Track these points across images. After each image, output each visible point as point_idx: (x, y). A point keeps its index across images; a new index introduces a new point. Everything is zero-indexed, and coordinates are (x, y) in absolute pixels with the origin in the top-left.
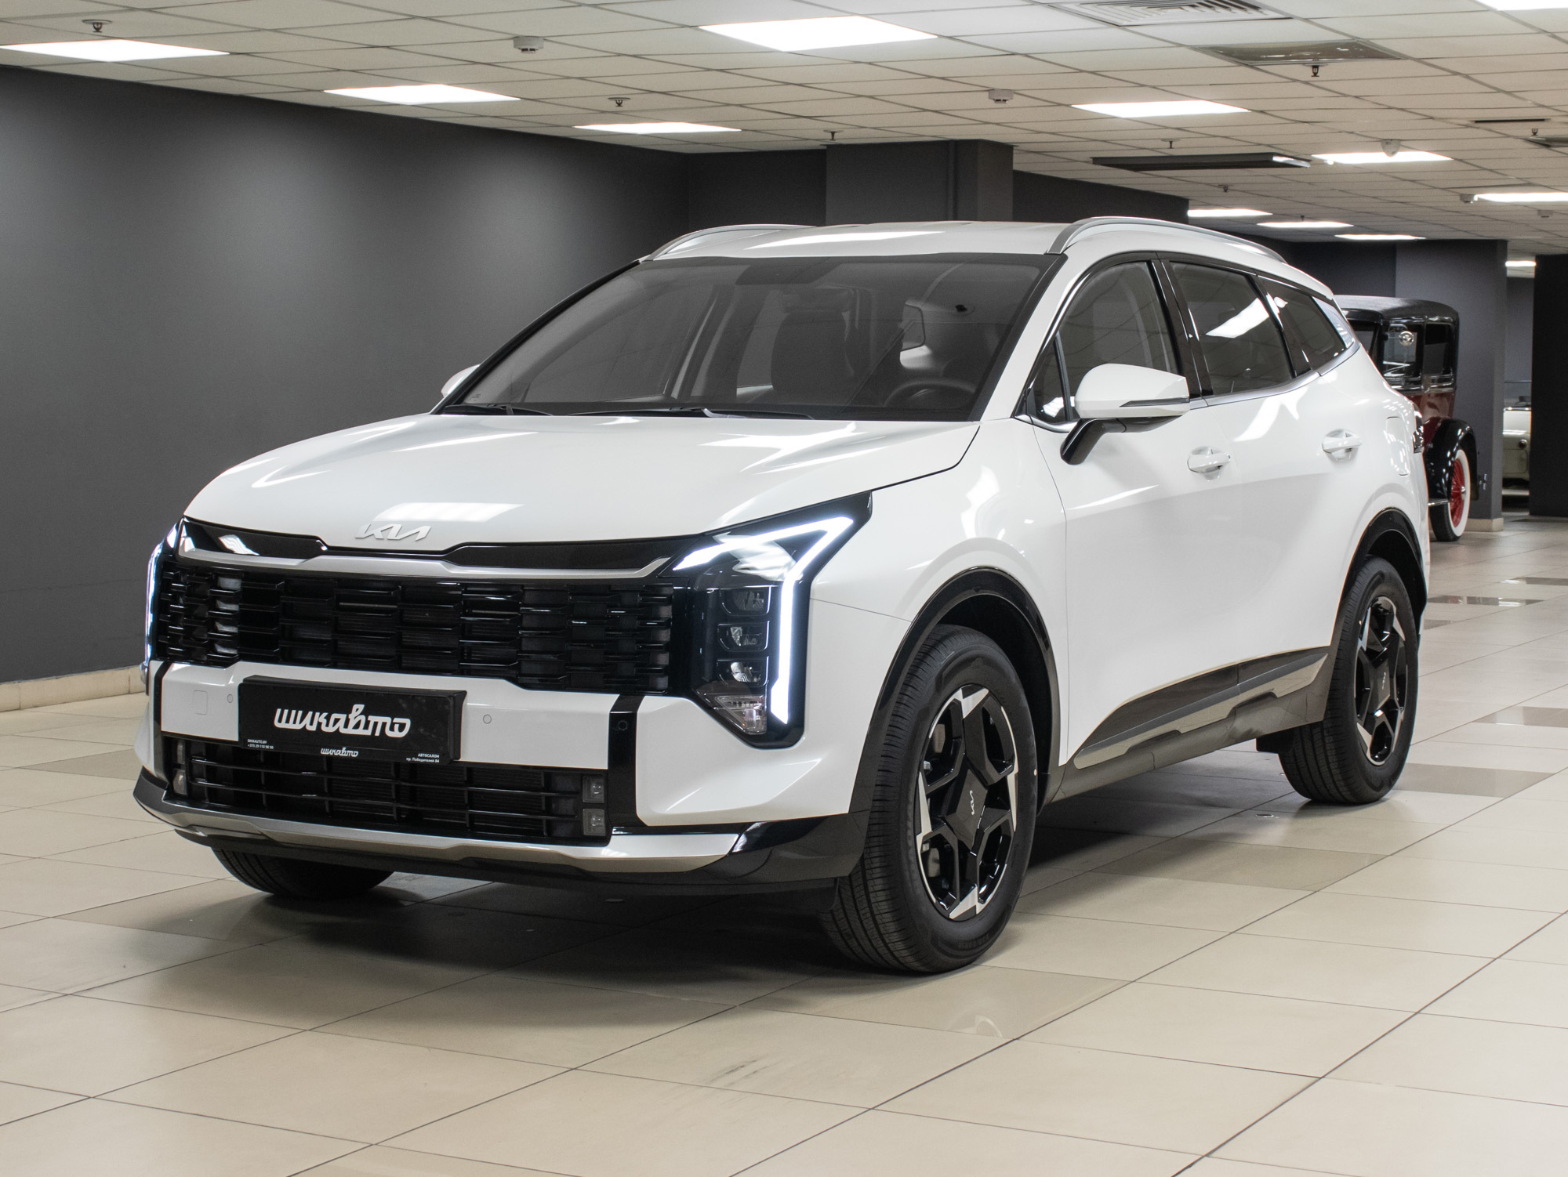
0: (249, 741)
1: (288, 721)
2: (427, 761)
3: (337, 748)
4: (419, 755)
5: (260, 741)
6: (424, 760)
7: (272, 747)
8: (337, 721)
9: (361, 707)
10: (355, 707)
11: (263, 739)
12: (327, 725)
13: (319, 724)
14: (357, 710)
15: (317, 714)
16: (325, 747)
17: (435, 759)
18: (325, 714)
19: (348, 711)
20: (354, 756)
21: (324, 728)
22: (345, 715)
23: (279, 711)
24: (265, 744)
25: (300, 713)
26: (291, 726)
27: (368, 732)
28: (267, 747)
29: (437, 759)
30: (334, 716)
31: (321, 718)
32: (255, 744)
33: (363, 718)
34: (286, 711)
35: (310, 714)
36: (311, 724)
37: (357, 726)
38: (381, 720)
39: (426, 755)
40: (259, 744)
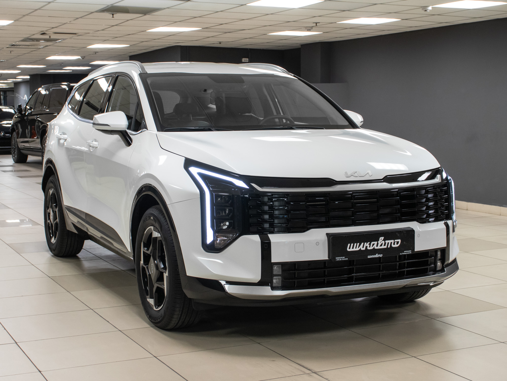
0: (336, 258)
1: (352, 248)
2: (407, 253)
3: (374, 255)
4: (404, 252)
5: (342, 258)
6: (406, 253)
7: (347, 259)
8: (373, 244)
9: (383, 238)
10: (380, 238)
11: (343, 256)
12: (370, 247)
13: (366, 247)
14: (381, 239)
15: (366, 243)
16: (369, 255)
17: (410, 252)
18: (369, 243)
19: (378, 240)
20: (381, 256)
21: (368, 248)
22: (377, 242)
23: (349, 245)
24: (344, 258)
25: (358, 244)
26: (354, 249)
27: (386, 247)
28: (345, 259)
29: (411, 252)
30: (372, 243)
31: (367, 244)
32: (339, 259)
33: (383, 242)
34: (352, 244)
35: (363, 244)
36: (363, 247)
37: (381, 245)
38: (390, 241)
39: (407, 251)
40: (341, 259)
